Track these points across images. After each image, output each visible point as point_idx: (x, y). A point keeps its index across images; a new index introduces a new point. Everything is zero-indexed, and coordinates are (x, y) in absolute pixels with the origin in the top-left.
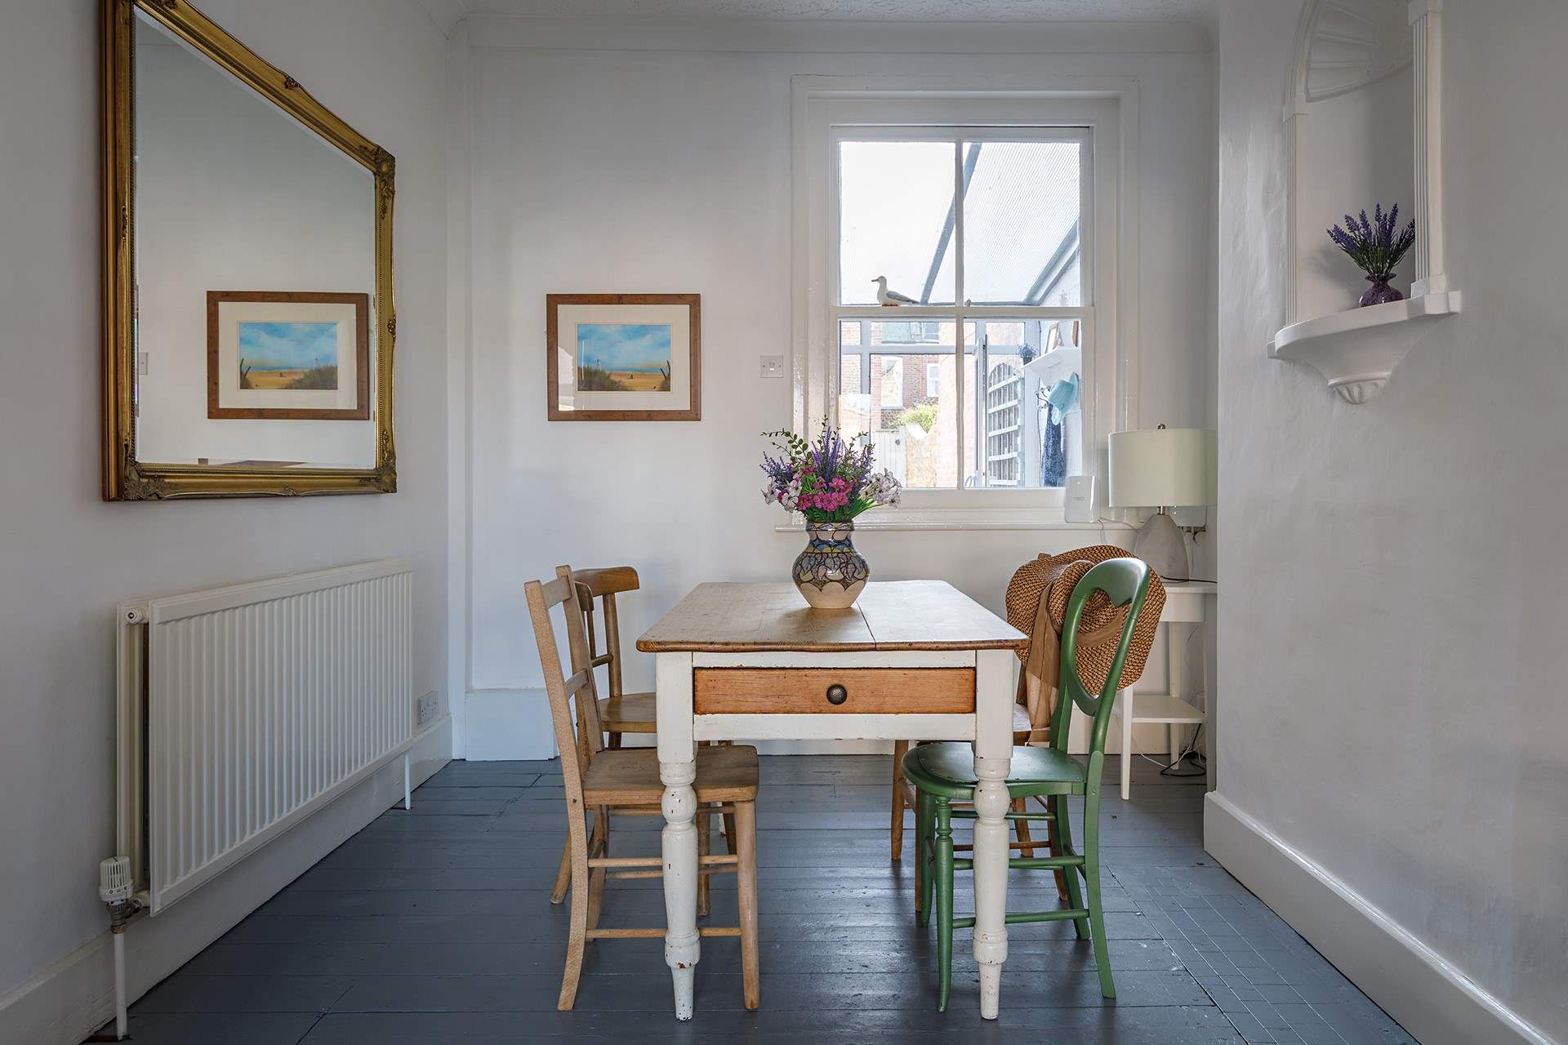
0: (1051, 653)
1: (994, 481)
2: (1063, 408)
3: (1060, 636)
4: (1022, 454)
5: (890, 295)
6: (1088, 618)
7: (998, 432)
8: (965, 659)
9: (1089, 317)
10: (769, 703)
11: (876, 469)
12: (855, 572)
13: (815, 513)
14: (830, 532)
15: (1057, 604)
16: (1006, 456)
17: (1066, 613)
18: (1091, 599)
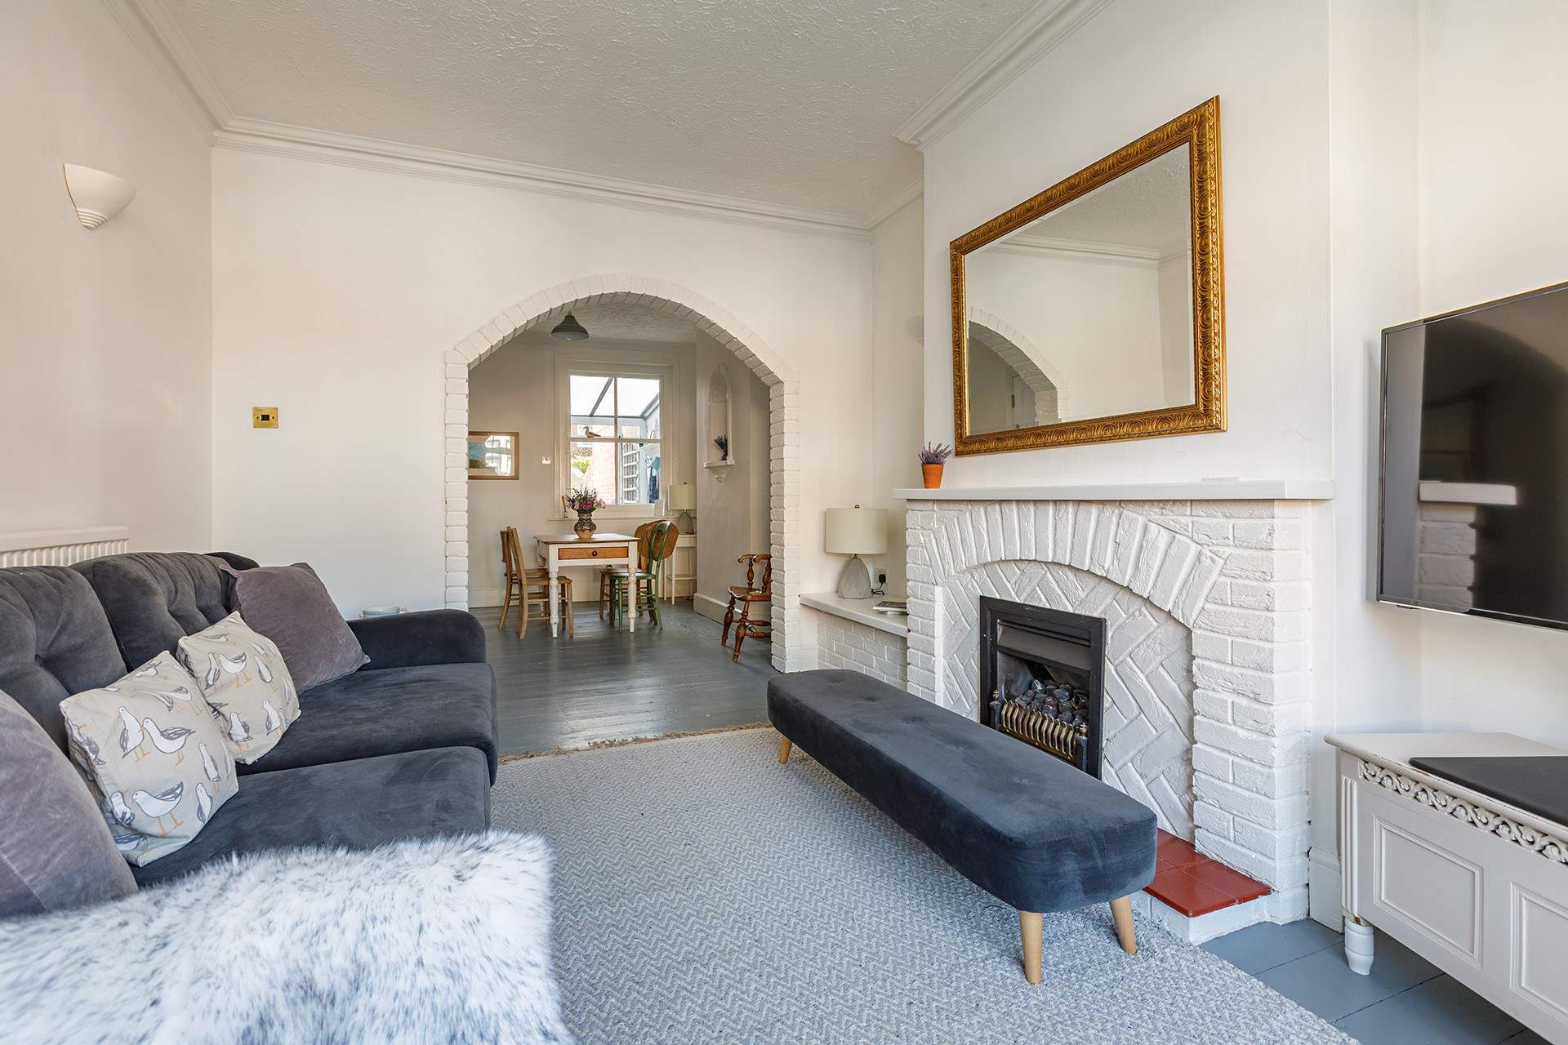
0: (647, 549)
1: (626, 501)
2: (657, 469)
3: (650, 545)
4: (639, 488)
5: (590, 433)
6: (657, 539)
7: (627, 477)
8: (626, 544)
9: (663, 442)
10: (577, 557)
11: (598, 499)
12: (593, 528)
13: (581, 511)
14: (585, 516)
15: (649, 535)
16: (631, 489)
17: (651, 538)
18: (658, 533)
